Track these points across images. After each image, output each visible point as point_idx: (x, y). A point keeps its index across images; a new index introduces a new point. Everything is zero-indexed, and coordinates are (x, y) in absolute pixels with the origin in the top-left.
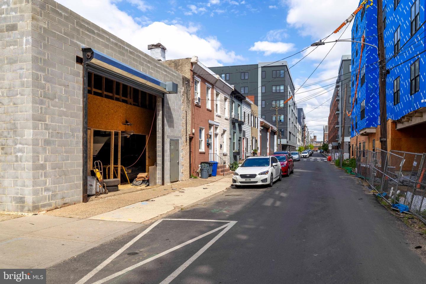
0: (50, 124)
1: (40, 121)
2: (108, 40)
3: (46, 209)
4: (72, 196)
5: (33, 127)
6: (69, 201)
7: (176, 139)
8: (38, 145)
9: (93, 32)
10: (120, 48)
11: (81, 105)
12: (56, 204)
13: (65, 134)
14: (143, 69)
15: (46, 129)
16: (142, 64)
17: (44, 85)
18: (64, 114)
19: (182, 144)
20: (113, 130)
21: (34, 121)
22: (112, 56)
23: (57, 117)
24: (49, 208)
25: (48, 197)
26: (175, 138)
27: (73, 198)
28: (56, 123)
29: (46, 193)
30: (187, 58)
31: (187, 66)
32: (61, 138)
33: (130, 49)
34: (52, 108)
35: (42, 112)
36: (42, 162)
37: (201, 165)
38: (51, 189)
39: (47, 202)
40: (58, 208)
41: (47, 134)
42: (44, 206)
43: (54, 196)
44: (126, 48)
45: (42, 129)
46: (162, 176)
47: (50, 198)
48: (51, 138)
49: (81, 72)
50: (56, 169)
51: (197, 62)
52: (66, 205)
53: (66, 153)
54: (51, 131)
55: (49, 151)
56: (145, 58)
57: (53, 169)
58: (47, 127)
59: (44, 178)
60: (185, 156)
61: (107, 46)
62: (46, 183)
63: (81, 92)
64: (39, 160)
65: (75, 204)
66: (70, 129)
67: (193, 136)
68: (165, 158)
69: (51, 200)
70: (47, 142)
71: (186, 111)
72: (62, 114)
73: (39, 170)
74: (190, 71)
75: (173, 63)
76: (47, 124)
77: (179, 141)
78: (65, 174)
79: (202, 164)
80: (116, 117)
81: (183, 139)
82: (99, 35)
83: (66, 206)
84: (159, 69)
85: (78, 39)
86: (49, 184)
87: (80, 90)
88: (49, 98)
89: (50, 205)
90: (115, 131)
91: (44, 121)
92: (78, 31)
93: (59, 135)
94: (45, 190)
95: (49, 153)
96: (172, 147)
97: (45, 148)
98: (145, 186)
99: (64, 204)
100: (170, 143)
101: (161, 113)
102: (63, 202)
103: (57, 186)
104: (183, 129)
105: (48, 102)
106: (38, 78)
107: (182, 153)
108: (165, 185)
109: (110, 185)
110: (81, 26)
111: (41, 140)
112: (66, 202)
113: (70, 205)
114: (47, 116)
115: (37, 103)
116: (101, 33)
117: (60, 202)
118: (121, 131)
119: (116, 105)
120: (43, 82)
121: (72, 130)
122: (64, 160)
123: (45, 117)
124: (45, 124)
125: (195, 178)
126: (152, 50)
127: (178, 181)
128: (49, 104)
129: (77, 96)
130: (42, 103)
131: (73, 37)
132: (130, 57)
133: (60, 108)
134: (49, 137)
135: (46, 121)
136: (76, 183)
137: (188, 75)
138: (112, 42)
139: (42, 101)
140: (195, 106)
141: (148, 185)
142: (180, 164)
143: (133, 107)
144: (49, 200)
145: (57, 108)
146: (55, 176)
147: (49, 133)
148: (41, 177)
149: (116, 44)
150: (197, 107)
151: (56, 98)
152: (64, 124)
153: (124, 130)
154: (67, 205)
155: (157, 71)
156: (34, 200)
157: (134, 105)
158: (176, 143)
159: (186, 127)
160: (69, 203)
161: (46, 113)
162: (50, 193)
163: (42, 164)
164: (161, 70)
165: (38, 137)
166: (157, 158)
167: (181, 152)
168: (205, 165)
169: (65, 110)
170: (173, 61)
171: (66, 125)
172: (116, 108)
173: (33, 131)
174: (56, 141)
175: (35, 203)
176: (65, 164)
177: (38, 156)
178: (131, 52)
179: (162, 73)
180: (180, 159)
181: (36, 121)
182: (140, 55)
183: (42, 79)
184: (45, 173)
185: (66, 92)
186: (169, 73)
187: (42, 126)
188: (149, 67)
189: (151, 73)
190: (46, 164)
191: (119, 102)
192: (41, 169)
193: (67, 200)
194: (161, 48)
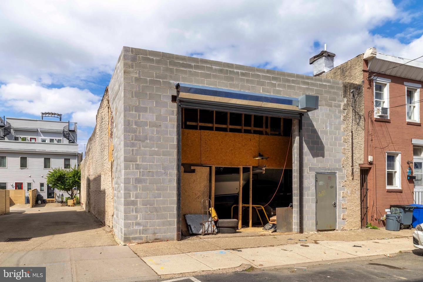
0: (141, 164)
1: (131, 161)
2: (211, 69)
3: (137, 241)
4: (165, 233)
5: (124, 167)
6: (161, 237)
7: (329, 171)
8: (129, 183)
9: (190, 66)
10: (227, 73)
11: (175, 143)
12: (147, 238)
13: (157, 172)
14: (263, 89)
15: (137, 168)
16: (263, 84)
17: (136, 129)
18: (157, 153)
19: (342, 178)
20: (241, 166)
21: (126, 162)
22: (216, 85)
23: (148, 156)
24: (140, 241)
25: (139, 231)
26: (326, 170)
27: (165, 235)
28: (147, 162)
29: (136, 227)
30: (358, 56)
31: (357, 67)
32: (153, 176)
33: (242, 71)
34: (143, 149)
35: (133, 154)
36: (133, 199)
37: (390, 210)
38: (142, 224)
39: (138, 235)
40: (149, 242)
41: (138, 173)
42: (135, 239)
43: (145, 231)
44: (235, 70)
45: (133, 169)
46: (299, 221)
47: (140, 232)
48: (142, 176)
49: (175, 110)
50: (147, 206)
51: (374, 55)
52: (157, 240)
53: (158, 191)
54: (142, 170)
55: (140, 188)
56: (267, 75)
57: (144, 205)
58: (138, 167)
59: (135, 213)
60: (350, 195)
61: (208, 76)
62: (137, 218)
63: (175, 130)
64: (130, 197)
65: (167, 241)
66: (163, 167)
67: (370, 166)
68: (305, 198)
69: (142, 234)
70: (138, 181)
71: (352, 132)
72: (153, 153)
73: (130, 205)
74: (362, 72)
75: (339, 70)
76: (138, 164)
77: (337, 174)
78: (156, 210)
79: (392, 208)
80: (245, 151)
81: (345, 171)
82: (197, 67)
83: (158, 242)
84: (292, 83)
85: (171, 78)
86: (140, 219)
87: (174, 127)
88: (140, 140)
89: (141, 238)
90: (244, 166)
91: (134, 162)
92: (171, 71)
93: (151, 173)
94: (136, 225)
95: (139, 190)
96: (321, 183)
97: (135, 186)
98: (272, 231)
99: (156, 239)
100: (316, 178)
101: (297, 139)
102: (154, 238)
103: (148, 222)
104: (344, 157)
105: (139, 144)
106: (130, 124)
107: (342, 192)
108: (305, 233)
109: (224, 226)
110: (175, 64)
111: (133, 179)
112: (158, 238)
113: (162, 241)
114: (138, 157)
115: (128, 146)
116: (200, 64)
117: (151, 236)
118: (252, 166)
119: (245, 138)
120: (134, 127)
121: (165, 168)
122: (155, 198)
123: (136, 158)
124: (136, 164)
125: (373, 228)
126: (315, 62)
127: (334, 230)
128: (140, 146)
129: (170, 135)
130: (133, 145)
131: (165, 77)
132: (242, 80)
133: (151, 148)
134: (140, 175)
135: (137, 162)
136: (169, 220)
137: (359, 79)
138: (215, 69)
139: (133, 143)
140: (375, 121)
141: (275, 231)
142: (337, 207)
143: (270, 137)
144: (140, 234)
145: (148, 149)
146: (146, 212)
147: (140, 172)
148: (132, 212)
149: (221, 71)
150: (379, 123)
151: (147, 139)
152: (155, 163)
153: (256, 165)
154: (159, 240)
155: (289, 87)
156: (125, 232)
157: (272, 134)
158: (329, 178)
159: (352, 153)
160: (161, 239)
161: (137, 154)
162: (141, 228)
163: (133, 201)
164: (298, 83)
165: (130, 176)
166: (293, 198)
167: (340, 190)
168: (396, 210)
169: (156, 149)
170: (339, 67)
171: (158, 163)
172: (244, 141)
173: (125, 172)
174: (147, 180)
175: (126, 235)
176: (157, 201)
177: (130, 193)
178: (243, 74)
179: (300, 88)
180: (339, 200)
181: (128, 162)
182: (258, 73)
183: (134, 124)
184: (136, 209)
185: (158, 132)
186: (312, 84)
187: (133, 166)
188: (274, 85)
189: (279, 92)
190: (137, 200)
191: (251, 134)
192: (132, 205)
193: (159, 236)
194: (325, 56)
